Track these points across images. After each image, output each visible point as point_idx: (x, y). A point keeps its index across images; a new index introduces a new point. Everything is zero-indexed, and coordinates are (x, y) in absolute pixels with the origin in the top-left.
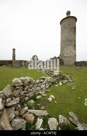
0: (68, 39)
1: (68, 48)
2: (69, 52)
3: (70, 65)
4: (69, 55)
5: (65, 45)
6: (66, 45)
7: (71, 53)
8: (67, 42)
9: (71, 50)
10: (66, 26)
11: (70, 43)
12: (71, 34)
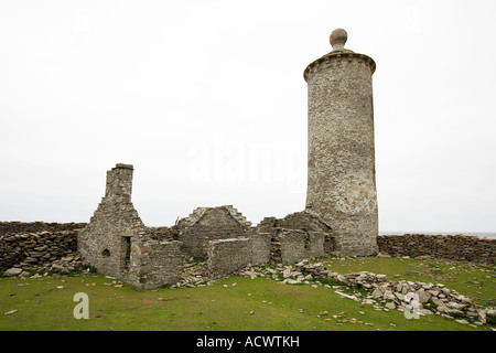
0: (353, 144)
1: (352, 177)
2: (357, 196)
3: (366, 250)
4: (358, 209)
5: (341, 163)
6: (345, 165)
7: (367, 202)
8: (349, 154)
9: (364, 186)
10: (343, 87)
11: (361, 160)
12: (363, 123)
